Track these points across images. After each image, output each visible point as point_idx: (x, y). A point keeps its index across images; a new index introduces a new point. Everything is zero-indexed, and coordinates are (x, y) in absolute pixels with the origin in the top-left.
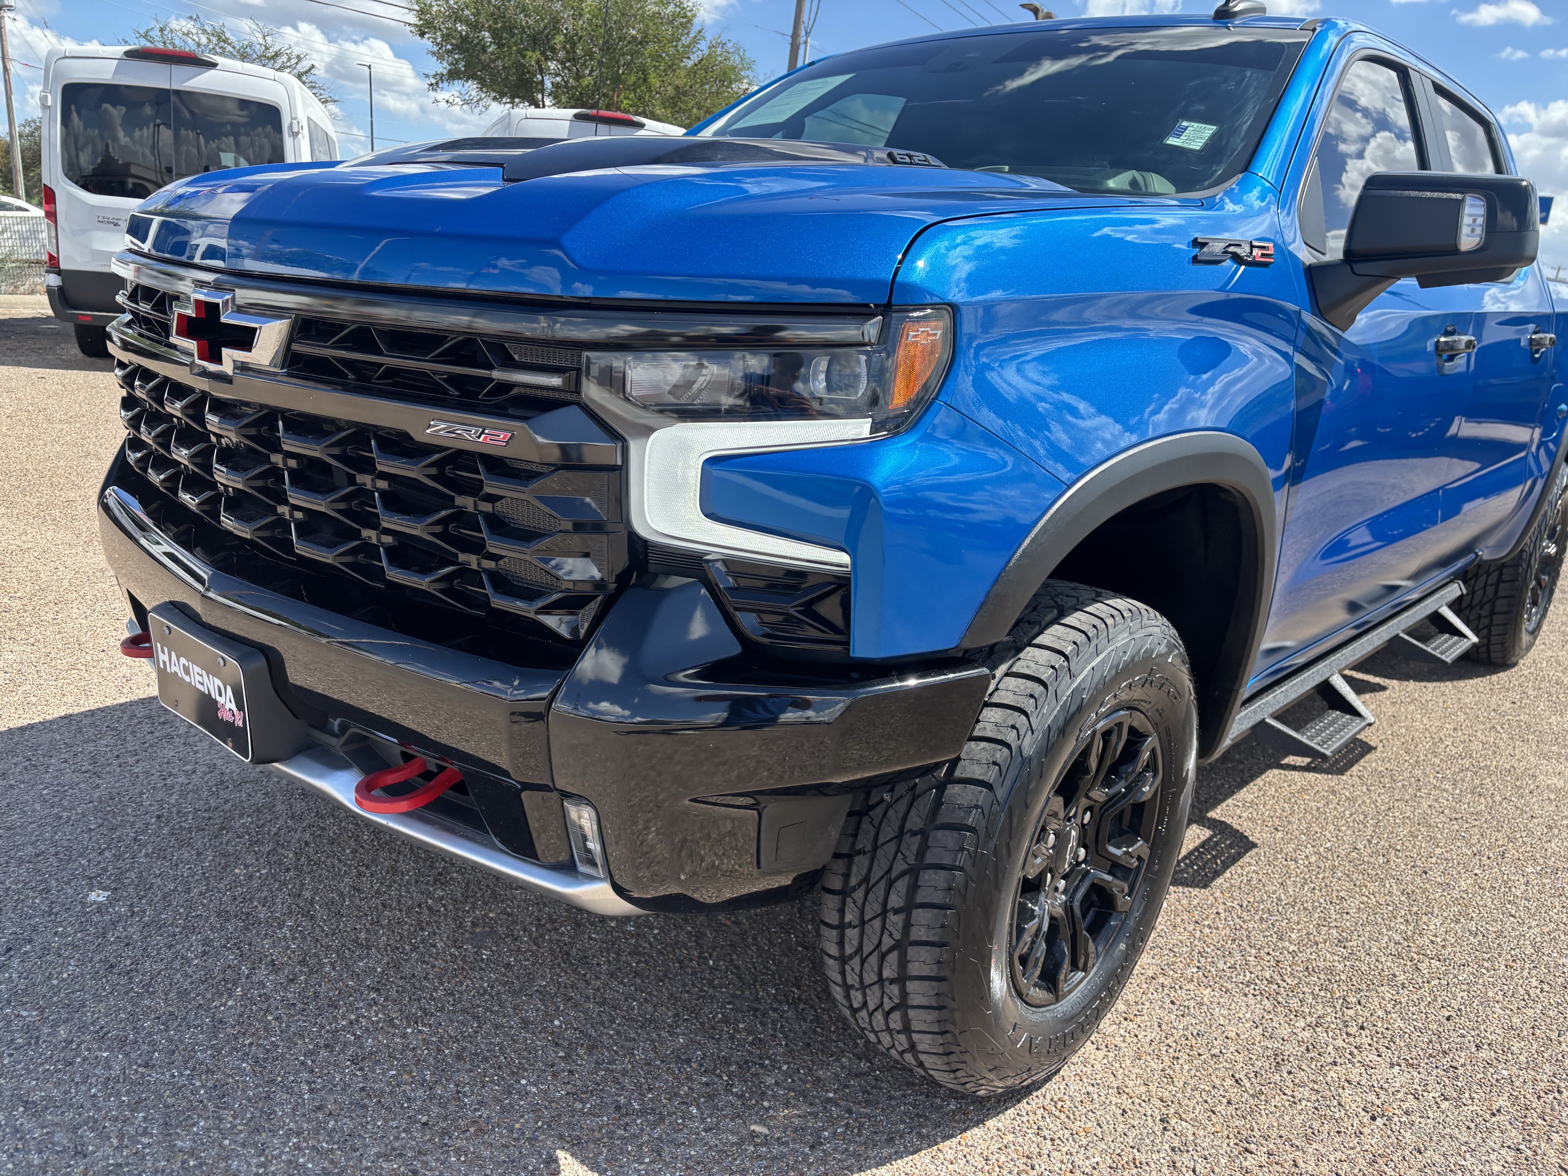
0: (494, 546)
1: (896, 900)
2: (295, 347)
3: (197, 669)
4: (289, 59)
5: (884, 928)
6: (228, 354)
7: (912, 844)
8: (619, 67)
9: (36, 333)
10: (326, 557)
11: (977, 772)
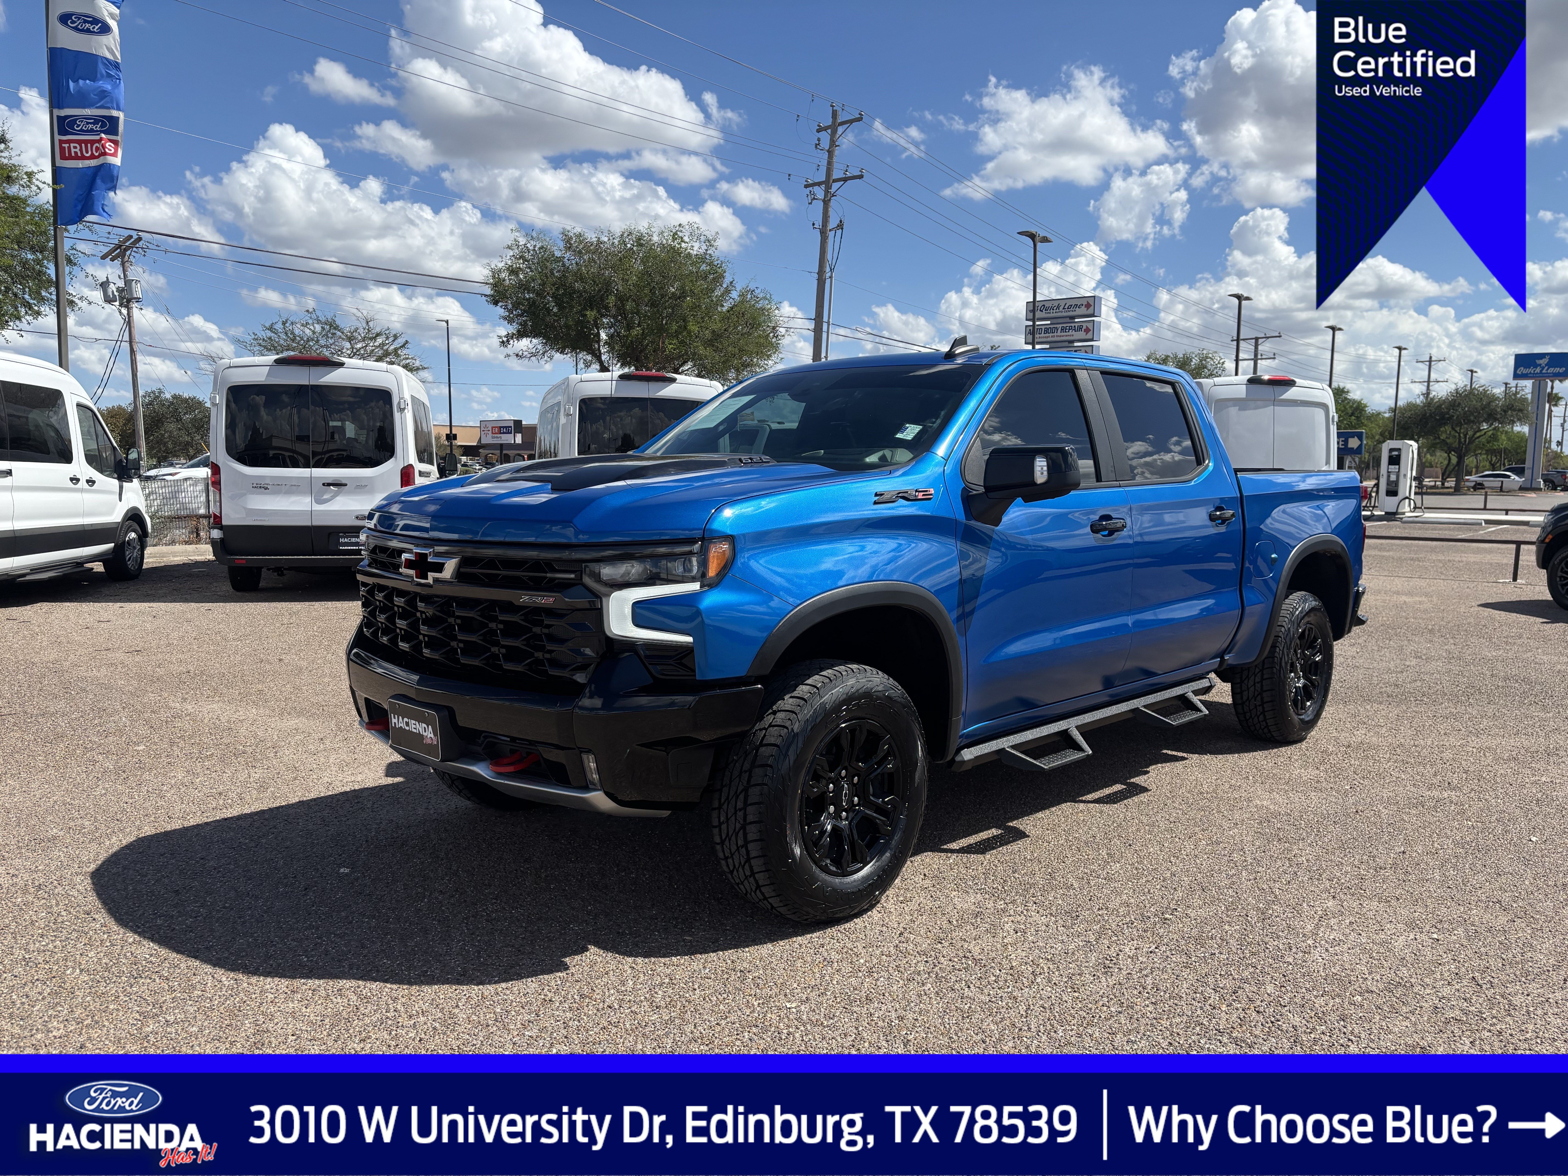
0: (549, 647)
1: (740, 805)
2: (462, 570)
3: (413, 722)
4: (387, 338)
5: (736, 819)
6: (431, 575)
7: (745, 776)
8: (663, 319)
9: (190, 575)
10: (476, 662)
11: (772, 740)
